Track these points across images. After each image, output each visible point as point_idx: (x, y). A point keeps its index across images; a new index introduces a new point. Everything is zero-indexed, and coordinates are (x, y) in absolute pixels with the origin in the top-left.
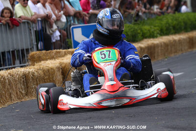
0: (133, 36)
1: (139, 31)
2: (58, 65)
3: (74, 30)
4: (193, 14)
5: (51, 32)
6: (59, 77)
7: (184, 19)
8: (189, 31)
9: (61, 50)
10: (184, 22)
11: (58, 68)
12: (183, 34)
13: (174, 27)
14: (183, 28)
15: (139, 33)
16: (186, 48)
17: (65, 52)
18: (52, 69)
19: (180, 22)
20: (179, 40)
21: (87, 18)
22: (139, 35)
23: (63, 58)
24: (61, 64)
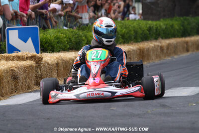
0: (76, 43)
1: (84, 38)
3: (10, 31)
4: (144, 22)
7: (134, 27)
8: (139, 42)
12: (132, 44)
13: (123, 36)
14: (133, 38)
15: (84, 40)
19: (130, 31)
20: (128, 51)
21: (25, 19)
22: (83, 42)
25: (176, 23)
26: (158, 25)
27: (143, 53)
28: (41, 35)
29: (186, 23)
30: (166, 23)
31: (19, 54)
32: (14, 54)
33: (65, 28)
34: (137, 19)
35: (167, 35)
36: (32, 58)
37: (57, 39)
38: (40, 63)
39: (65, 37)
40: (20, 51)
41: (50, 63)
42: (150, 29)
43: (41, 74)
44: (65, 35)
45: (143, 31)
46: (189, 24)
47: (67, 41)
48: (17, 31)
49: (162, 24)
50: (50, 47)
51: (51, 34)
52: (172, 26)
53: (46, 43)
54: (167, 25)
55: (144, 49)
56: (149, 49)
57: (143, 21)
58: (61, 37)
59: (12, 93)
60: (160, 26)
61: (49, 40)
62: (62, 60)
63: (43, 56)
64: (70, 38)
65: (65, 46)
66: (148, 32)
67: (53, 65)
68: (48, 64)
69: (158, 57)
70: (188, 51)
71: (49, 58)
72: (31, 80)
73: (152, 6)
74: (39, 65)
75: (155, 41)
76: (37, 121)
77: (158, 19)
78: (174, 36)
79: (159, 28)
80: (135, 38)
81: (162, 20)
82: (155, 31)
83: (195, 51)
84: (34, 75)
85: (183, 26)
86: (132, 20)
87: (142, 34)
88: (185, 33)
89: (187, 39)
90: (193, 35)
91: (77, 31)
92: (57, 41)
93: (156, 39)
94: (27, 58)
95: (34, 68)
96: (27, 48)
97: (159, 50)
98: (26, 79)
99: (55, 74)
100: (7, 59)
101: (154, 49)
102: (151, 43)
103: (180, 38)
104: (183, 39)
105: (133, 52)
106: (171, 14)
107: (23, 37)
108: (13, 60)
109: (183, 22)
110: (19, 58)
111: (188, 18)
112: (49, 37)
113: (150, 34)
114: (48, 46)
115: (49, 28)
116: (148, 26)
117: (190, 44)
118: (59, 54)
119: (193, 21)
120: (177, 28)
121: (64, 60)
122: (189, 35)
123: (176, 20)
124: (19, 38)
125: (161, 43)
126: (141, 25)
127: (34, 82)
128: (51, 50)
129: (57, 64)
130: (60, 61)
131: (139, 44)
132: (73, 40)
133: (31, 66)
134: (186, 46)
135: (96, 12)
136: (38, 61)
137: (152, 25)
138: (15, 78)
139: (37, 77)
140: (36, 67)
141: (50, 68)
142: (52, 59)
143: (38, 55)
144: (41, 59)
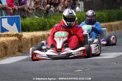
0: (43, 26)
1: (48, 23)
3: (2, 19)
22: (47, 25)
28: (22, 21)
29: (110, 13)
30: (98, 13)
31: (8, 33)
32: (5, 33)
33: (36, 17)
34: (81, 11)
36: (16, 35)
37: (31, 24)
38: (21, 39)
39: (36, 23)
40: (8, 31)
41: (27, 38)
43: (22, 45)
44: (37, 21)
46: (112, 14)
47: (37, 25)
48: (7, 19)
50: (27, 29)
51: (28, 21)
52: (102, 16)
53: (24, 26)
54: (99, 15)
58: (34, 23)
59: (3, 56)
61: (27, 24)
62: (35, 36)
63: (23, 34)
65: (36, 28)
67: (29, 39)
70: (112, 30)
71: (27, 35)
72: (16, 49)
73: (90, 3)
74: (20, 40)
76: (19, 74)
78: (103, 22)
83: (116, 30)
84: (18, 46)
85: (108, 15)
86: (77, 12)
88: (109, 20)
89: (112, 23)
90: (115, 21)
91: (44, 19)
92: (31, 25)
94: (13, 35)
95: (17, 41)
96: (13, 29)
98: (12, 48)
99: (30, 45)
100: (1, 36)
103: (107, 22)
104: (109, 23)
106: (101, 8)
107: (11, 23)
108: (4, 37)
110: (8, 36)
111: (111, 10)
112: (26, 22)
114: (26, 28)
115: (26, 17)
117: (113, 26)
118: (33, 33)
119: (115, 12)
120: (105, 16)
121: (35, 37)
122: (112, 21)
123: (105, 12)
124: (8, 23)
126: (82, 15)
127: (17, 50)
128: (27, 31)
129: (32, 39)
130: (33, 37)
132: (41, 24)
133: (15, 40)
134: (110, 27)
135: (55, 7)
136: (20, 37)
138: (6, 48)
139: (19, 47)
140: (19, 41)
141: (27, 42)
142: (28, 36)
143: (20, 33)
144: (21, 36)
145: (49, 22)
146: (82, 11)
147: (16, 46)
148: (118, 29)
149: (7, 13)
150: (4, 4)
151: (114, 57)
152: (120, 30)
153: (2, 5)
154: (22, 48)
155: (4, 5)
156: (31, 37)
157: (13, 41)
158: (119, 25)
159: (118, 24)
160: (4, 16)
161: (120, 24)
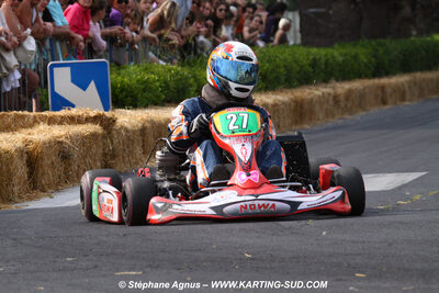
0: (178, 92)
1: (192, 81)
2: (20, 144)
3: (55, 69)
4: (304, 50)
5: (5, 71)
6: (21, 170)
7: (285, 60)
8: (294, 87)
9: (26, 113)
10: (285, 66)
11: (20, 151)
12: (282, 91)
13: (264, 77)
14: (283, 78)
15: (191, 85)
16: (288, 121)
17: (35, 117)
18: (7, 152)
19: (278, 67)
20: (275, 105)
22: (191, 88)
23: (30, 130)
24: (27, 143)
25: (362, 52)
26: (329, 57)
27: (301, 107)
28: (114, 76)
29: (381, 51)
30: (344, 51)
31: (73, 112)
32: (63, 113)
35: (346, 73)
36: (96, 119)
37: (142, 84)
38: (111, 129)
39: (158, 80)
40: (73, 106)
41: (130, 128)
42: (314, 63)
43: (114, 150)
44: (158, 76)
45: (302, 67)
46: (387, 52)
47: (160, 86)
48: (68, 69)
49: (336, 53)
50: (129, 99)
51: (132, 74)
52: (355, 57)
53: (122, 90)
54: (346, 55)
55: (303, 100)
56: (312, 100)
57: (301, 48)
58: (152, 80)
59: (59, 184)
60: (333, 57)
61: (128, 86)
62: (152, 122)
63: (116, 116)
64: (166, 83)
65: (158, 97)
66: (310, 69)
67: (134, 132)
68: (126, 130)
69: (329, 114)
70: (384, 102)
71: (128, 118)
72: (95, 160)
73: (319, 21)
74: (109, 133)
75: (323, 85)
76: (105, 239)
77: (330, 45)
78: (359, 76)
79: (331, 61)
80: (286, 80)
81: (336, 45)
82: (323, 67)
83: (398, 102)
84: (101, 151)
85: (375, 56)
87: (298, 73)
88: (379, 70)
89: (384, 81)
90: (394, 74)
91: (179, 69)
92: (142, 87)
93: (326, 81)
94: (88, 120)
95: (100, 138)
96: (88, 102)
97: (331, 102)
98: (84, 157)
99: (138, 148)
100: (51, 121)
101: (322, 100)
102: (317, 90)
103: (370, 78)
104: (376, 81)
105: (283, 106)
106: (353, 35)
107: (80, 80)
108: (61, 123)
109: (377, 50)
110: (73, 120)
111: (387, 41)
113: (314, 72)
114: (126, 96)
116: (311, 57)
117: (388, 90)
118: (147, 111)
119: (394, 46)
120: (365, 60)
121: (154, 123)
122: (387, 74)
123: (363, 46)
124: (72, 81)
125: (334, 88)
126: (297, 56)
127: (99, 164)
128: (131, 105)
129: (143, 130)
130: (147, 125)
131: (294, 91)
132: (172, 85)
133: (94, 135)
134: (380, 93)
136: (108, 124)
137: (318, 57)
138: (65, 156)
139: (105, 155)
140: (104, 137)
141: (129, 138)
142: (133, 121)
143: (108, 114)
144: (113, 121)
145: (194, 77)
146: (295, 45)
147: (97, 150)
148: (403, 98)
149: (70, 51)
150: (61, 24)
151: (391, 187)
152: (410, 101)
153: (54, 26)
154: (114, 156)
155: (59, 27)
156: (140, 125)
157: (86, 137)
158: (406, 86)
159: (403, 84)
160: (62, 62)
161: (409, 82)
